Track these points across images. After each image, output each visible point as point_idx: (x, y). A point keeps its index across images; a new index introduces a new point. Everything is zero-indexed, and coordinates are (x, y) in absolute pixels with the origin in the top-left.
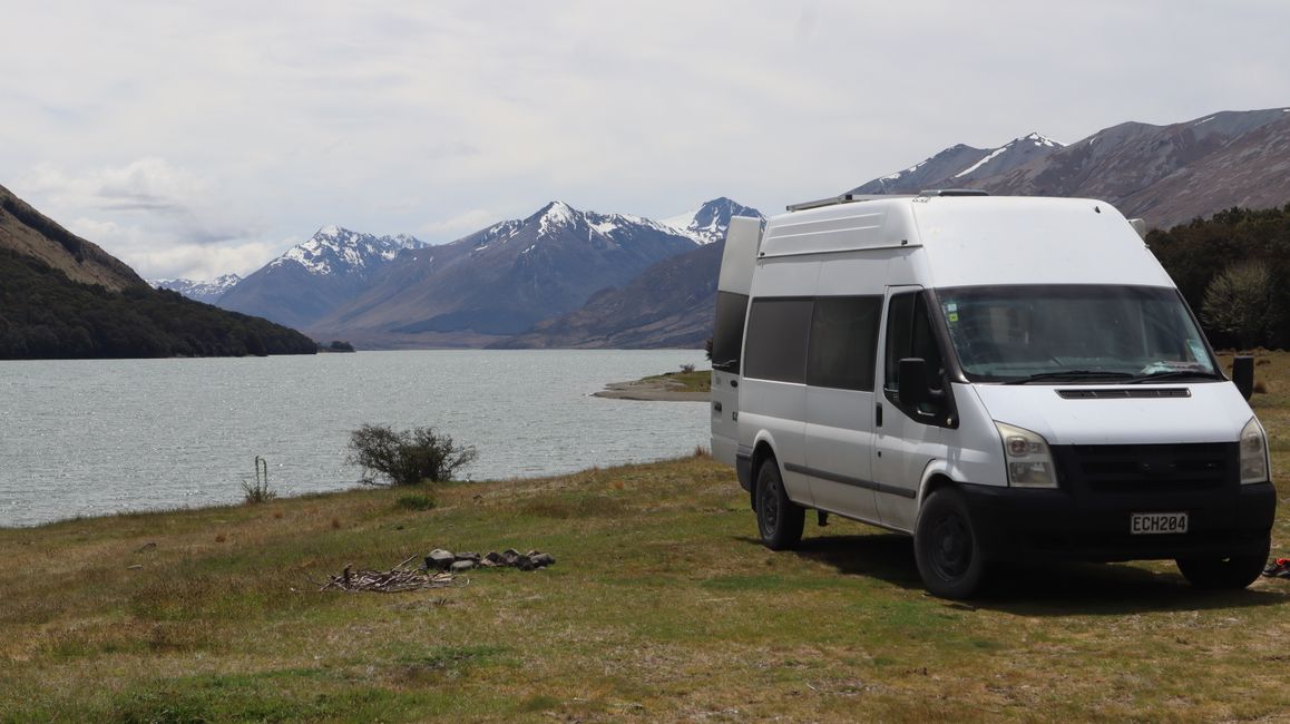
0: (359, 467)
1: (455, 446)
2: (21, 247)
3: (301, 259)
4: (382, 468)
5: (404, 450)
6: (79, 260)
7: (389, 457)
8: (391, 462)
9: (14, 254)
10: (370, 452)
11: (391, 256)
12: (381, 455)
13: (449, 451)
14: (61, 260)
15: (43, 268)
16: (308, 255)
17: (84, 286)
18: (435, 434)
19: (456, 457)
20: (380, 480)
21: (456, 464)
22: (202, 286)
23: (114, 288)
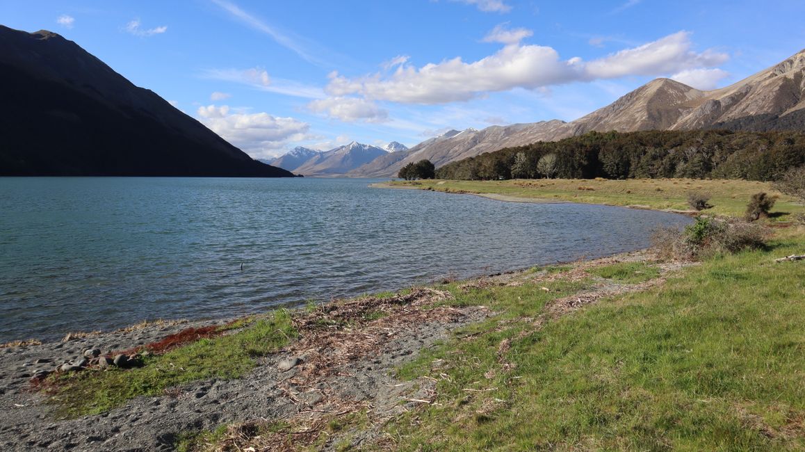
3: (292, 154)
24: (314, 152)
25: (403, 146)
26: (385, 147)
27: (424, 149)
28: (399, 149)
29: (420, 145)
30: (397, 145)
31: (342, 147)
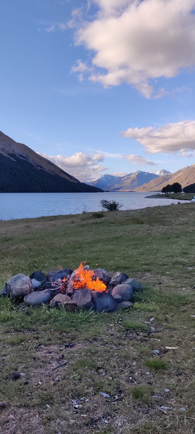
0: (102, 207)
1: (119, 204)
2: (63, 177)
3: (102, 179)
4: (106, 207)
5: (110, 204)
6: (71, 179)
7: (107, 205)
8: (107, 206)
9: (62, 178)
10: (104, 205)
11: (115, 178)
12: (106, 205)
13: (118, 205)
14: (68, 179)
15: (66, 180)
16: (103, 178)
17: (71, 182)
18: (116, 201)
19: (120, 206)
20: (105, 210)
21: (119, 207)
22: (88, 183)
23: (76, 183)
24: (115, 177)
25: (169, 172)
26: (158, 173)
27: (182, 173)
28: (166, 174)
29: (179, 171)
30: (165, 171)
31: (131, 174)
